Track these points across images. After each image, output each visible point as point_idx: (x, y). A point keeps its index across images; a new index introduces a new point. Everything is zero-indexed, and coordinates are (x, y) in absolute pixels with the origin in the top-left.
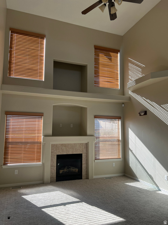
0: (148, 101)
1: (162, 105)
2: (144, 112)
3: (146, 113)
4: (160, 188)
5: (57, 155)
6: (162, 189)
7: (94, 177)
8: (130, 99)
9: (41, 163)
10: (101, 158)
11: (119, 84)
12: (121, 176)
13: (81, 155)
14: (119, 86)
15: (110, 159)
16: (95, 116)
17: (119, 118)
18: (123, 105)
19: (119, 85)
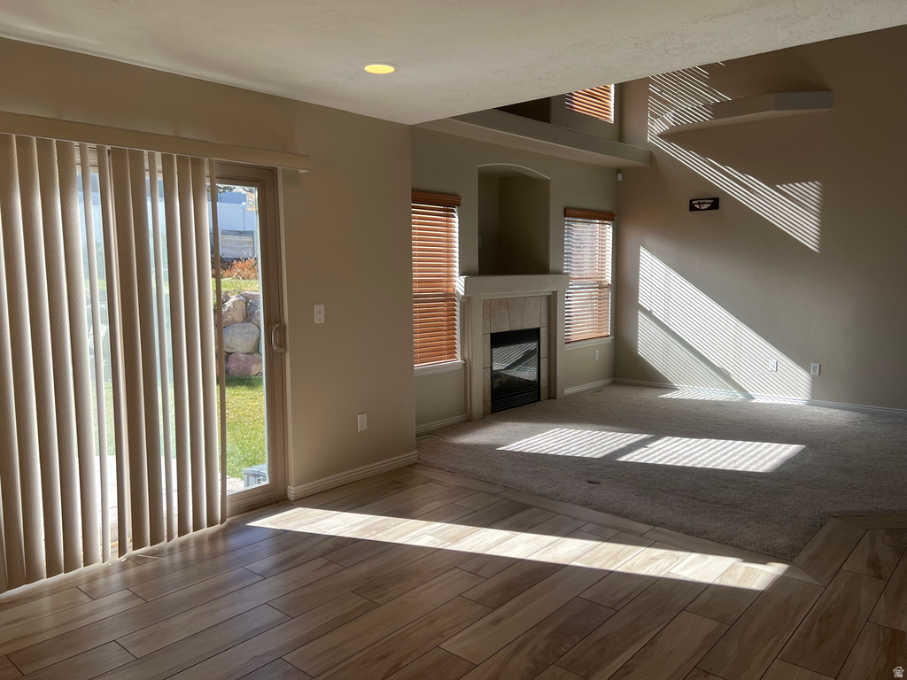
0: (729, 170)
1: (778, 186)
2: (712, 201)
3: (715, 204)
4: (751, 393)
5: (492, 334)
6: (757, 393)
7: (568, 391)
8: (652, 157)
9: (458, 360)
10: (573, 338)
11: (612, 106)
12: (609, 385)
13: (538, 330)
14: (612, 114)
15: (585, 342)
16: (565, 210)
17: (604, 216)
18: (620, 177)
19: (612, 110)
